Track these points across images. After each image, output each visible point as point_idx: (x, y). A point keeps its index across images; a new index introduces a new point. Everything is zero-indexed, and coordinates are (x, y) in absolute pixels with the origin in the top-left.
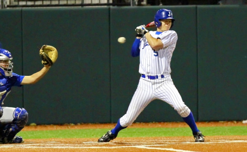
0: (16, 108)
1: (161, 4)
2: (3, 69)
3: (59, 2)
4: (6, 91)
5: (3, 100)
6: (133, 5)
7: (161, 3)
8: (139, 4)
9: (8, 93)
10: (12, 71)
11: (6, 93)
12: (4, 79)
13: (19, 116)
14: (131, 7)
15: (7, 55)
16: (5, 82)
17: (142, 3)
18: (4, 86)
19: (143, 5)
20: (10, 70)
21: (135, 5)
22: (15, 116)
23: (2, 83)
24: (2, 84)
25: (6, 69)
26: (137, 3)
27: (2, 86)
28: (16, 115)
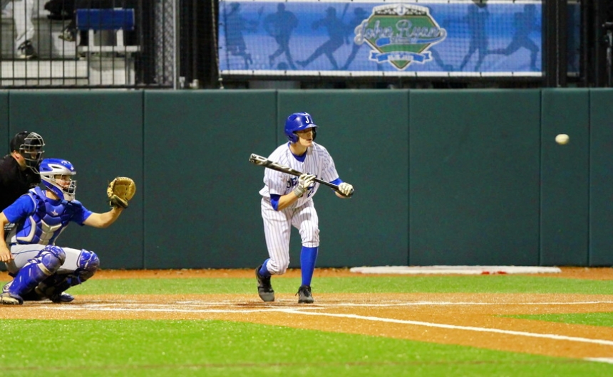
0: (81, 250)
1: (222, 88)
2: (61, 189)
3: (64, 82)
4: (60, 225)
5: (56, 239)
6: (177, 88)
7: (221, 85)
8: (187, 87)
9: (63, 229)
10: (74, 193)
11: (61, 228)
12: (61, 206)
13: (88, 266)
14: (174, 90)
15: (68, 167)
16: (61, 212)
17: (191, 85)
18: (59, 218)
19: (191, 88)
20: (71, 191)
21: (181, 88)
22: (81, 264)
23: (56, 212)
24: (57, 214)
25: (65, 190)
26: (182, 85)
27: (56, 216)
28: (82, 262)
